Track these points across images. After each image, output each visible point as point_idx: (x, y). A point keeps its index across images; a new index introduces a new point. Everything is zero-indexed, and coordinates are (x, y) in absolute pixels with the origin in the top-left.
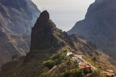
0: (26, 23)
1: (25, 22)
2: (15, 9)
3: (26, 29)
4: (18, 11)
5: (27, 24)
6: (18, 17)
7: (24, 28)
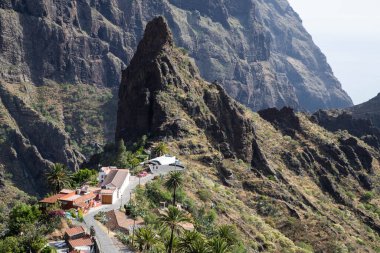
0: (241, 69)
1: (237, 66)
2: (210, 20)
3: (239, 86)
4: (219, 29)
5: (244, 71)
6: (217, 48)
7: (231, 82)
